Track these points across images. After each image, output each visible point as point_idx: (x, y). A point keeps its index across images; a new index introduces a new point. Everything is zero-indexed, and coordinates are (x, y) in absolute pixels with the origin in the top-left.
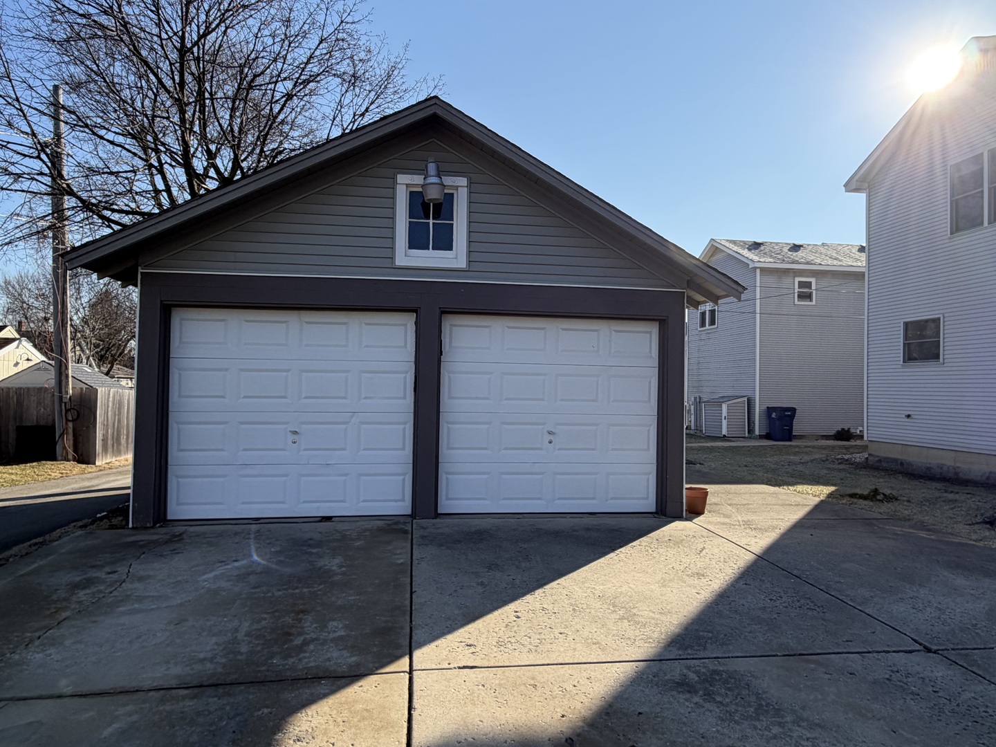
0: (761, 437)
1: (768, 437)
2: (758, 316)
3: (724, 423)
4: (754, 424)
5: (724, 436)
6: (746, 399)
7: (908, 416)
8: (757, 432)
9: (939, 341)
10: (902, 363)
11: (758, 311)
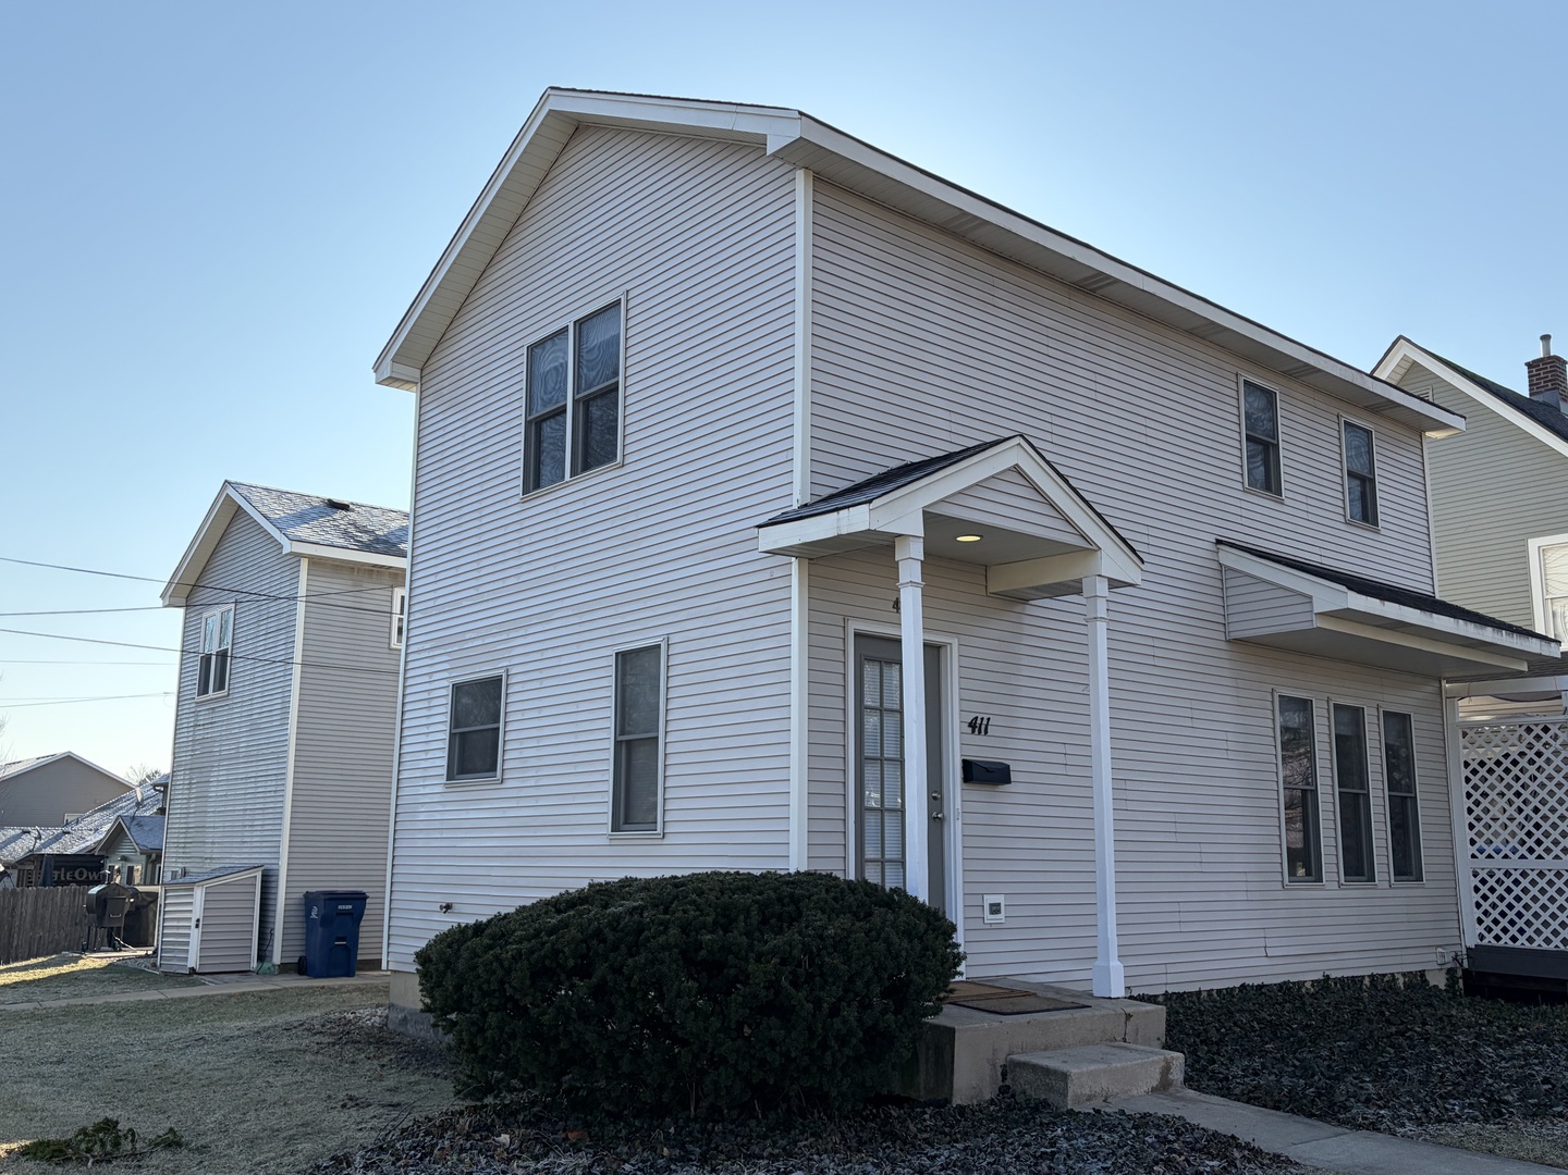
0: (284, 969)
1: (302, 968)
2: (297, 670)
3: (195, 936)
4: (272, 935)
5: (193, 970)
6: (259, 875)
7: (448, 907)
8: (277, 959)
9: (498, 729)
10: (444, 780)
11: (298, 658)
